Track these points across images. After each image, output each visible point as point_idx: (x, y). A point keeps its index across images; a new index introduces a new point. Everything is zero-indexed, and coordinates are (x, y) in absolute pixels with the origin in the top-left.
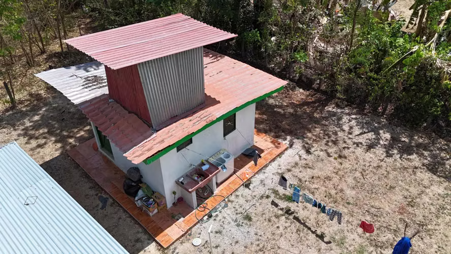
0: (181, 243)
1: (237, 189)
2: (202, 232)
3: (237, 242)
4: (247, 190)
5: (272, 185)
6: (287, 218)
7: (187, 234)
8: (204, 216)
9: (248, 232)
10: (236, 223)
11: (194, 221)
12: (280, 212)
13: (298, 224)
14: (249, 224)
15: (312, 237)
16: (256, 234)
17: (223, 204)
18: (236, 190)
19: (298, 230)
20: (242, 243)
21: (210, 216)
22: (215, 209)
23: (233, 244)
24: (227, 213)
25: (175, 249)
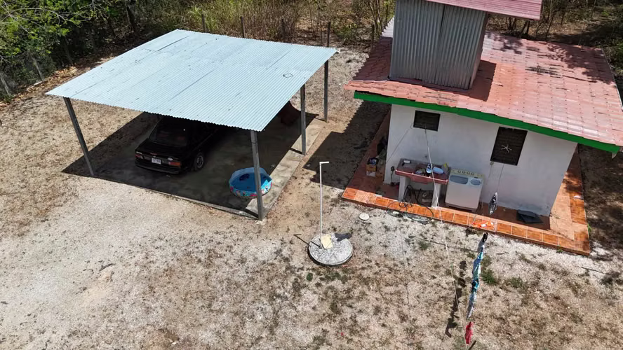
0: (356, 207)
1: (456, 224)
2: (378, 217)
3: (386, 246)
4: (464, 234)
5: (495, 255)
6: (454, 283)
7: (368, 206)
8: (396, 211)
9: (406, 252)
10: (408, 238)
11: (384, 205)
12: (458, 275)
13: (453, 296)
14: (416, 248)
15: (446, 315)
16: (408, 259)
17: (424, 219)
18: (454, 224)
19: (445, 298)
20: (388, 250)
21: (400, 215)
22: (412, 215)
23: (381, 244)
24: (415, 228)
25: (348, 206)
